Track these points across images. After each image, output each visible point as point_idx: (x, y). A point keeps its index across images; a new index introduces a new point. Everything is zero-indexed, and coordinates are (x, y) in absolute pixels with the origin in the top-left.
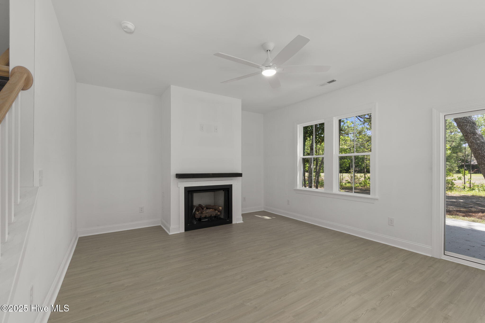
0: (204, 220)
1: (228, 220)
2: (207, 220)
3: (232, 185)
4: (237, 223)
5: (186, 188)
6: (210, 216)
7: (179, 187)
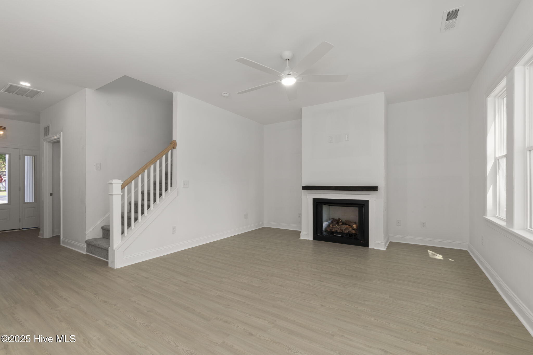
0: (336, 235)
1: (363, 242)
2: (340, 235)
3: (368, 201)
4: (375, 248)
5: (314, 200)
6: (341, 232)
7: (308, 198)
